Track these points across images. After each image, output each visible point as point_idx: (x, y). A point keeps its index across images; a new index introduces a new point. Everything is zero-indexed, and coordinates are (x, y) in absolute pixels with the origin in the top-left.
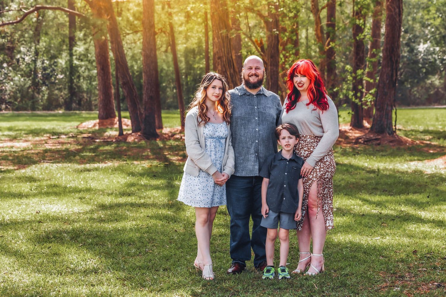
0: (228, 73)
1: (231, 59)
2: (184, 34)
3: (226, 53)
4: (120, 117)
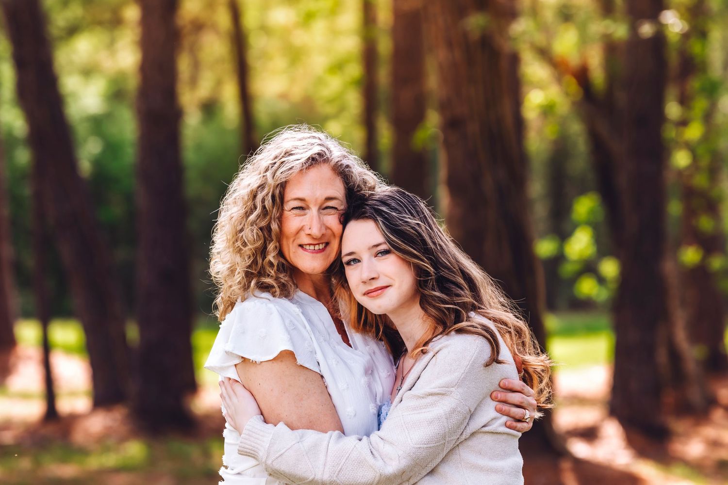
4: (46, 347)
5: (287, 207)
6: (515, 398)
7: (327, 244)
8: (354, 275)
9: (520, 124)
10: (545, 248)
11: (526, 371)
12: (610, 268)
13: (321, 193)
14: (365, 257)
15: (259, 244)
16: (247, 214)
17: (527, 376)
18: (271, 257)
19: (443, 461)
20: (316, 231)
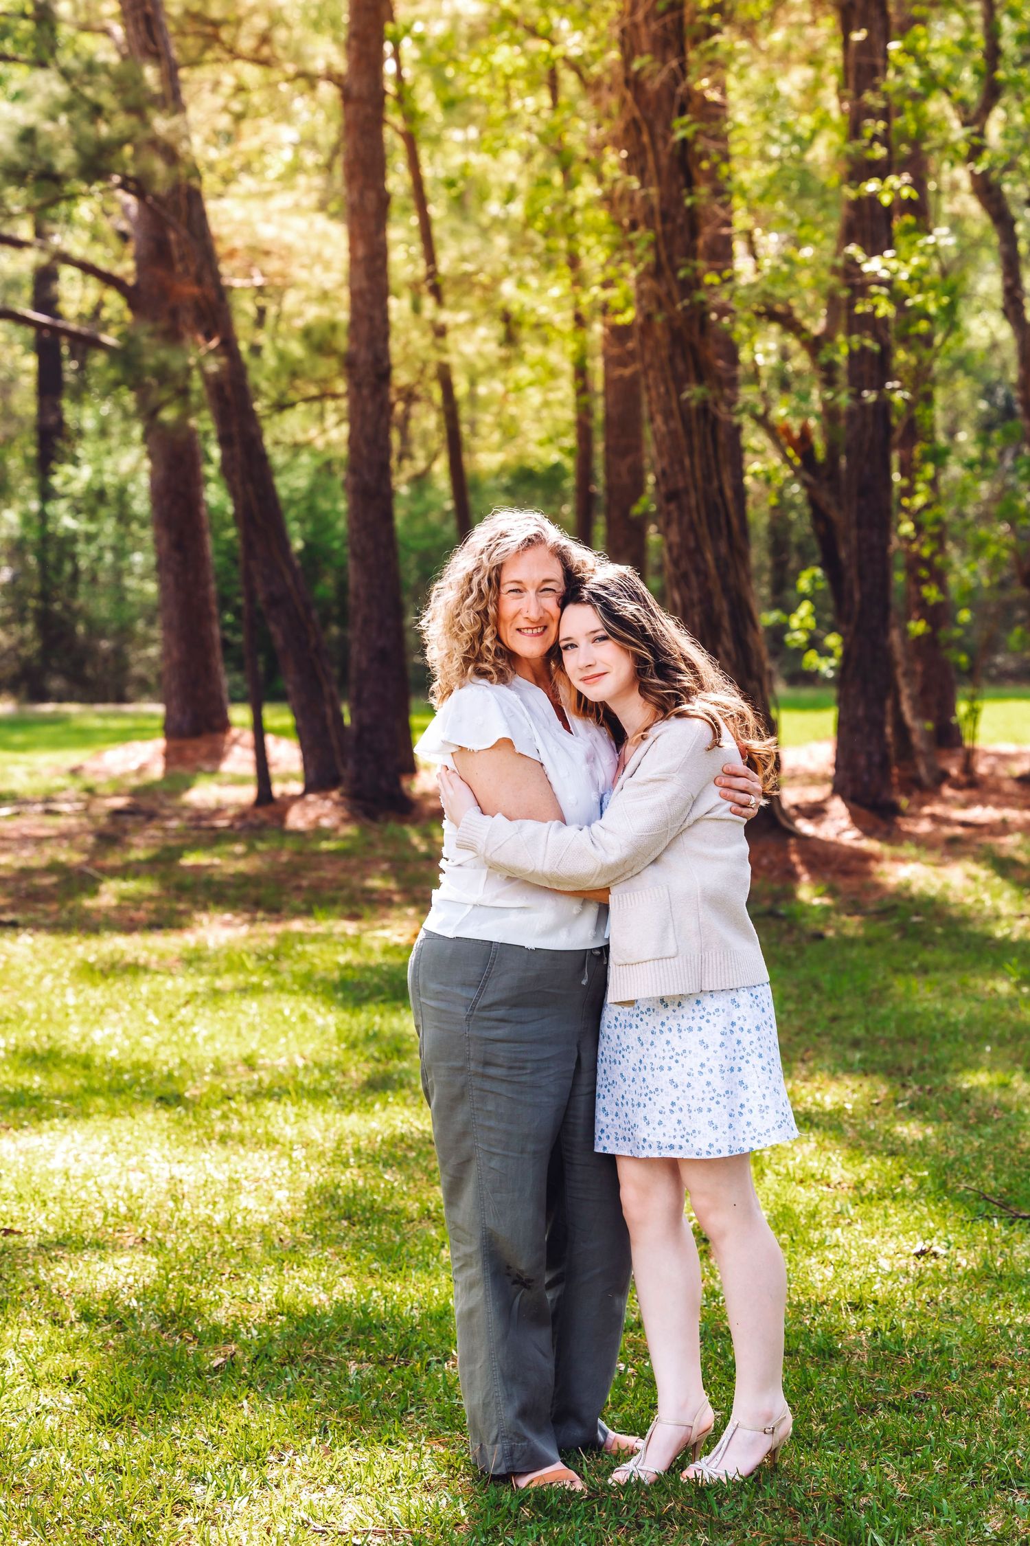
0: (709, 556)
1: (719, 500)
2: (494, 409)
3: (698, 474)
4: (259, 731)
5: (504, 590)
6: (740, 783)
7: (546, 627)
8: (572, 661)
9: (741, 492)
10: (768, 618)
11: (750, 758)
12: (833, 641)
13: (538, 575)
14: (583, 643)
15: (476, 628)
16: (463, 599)
17: (752, 761)
18: (488, 642)
19: (666, 849)
20: (534, 615)
